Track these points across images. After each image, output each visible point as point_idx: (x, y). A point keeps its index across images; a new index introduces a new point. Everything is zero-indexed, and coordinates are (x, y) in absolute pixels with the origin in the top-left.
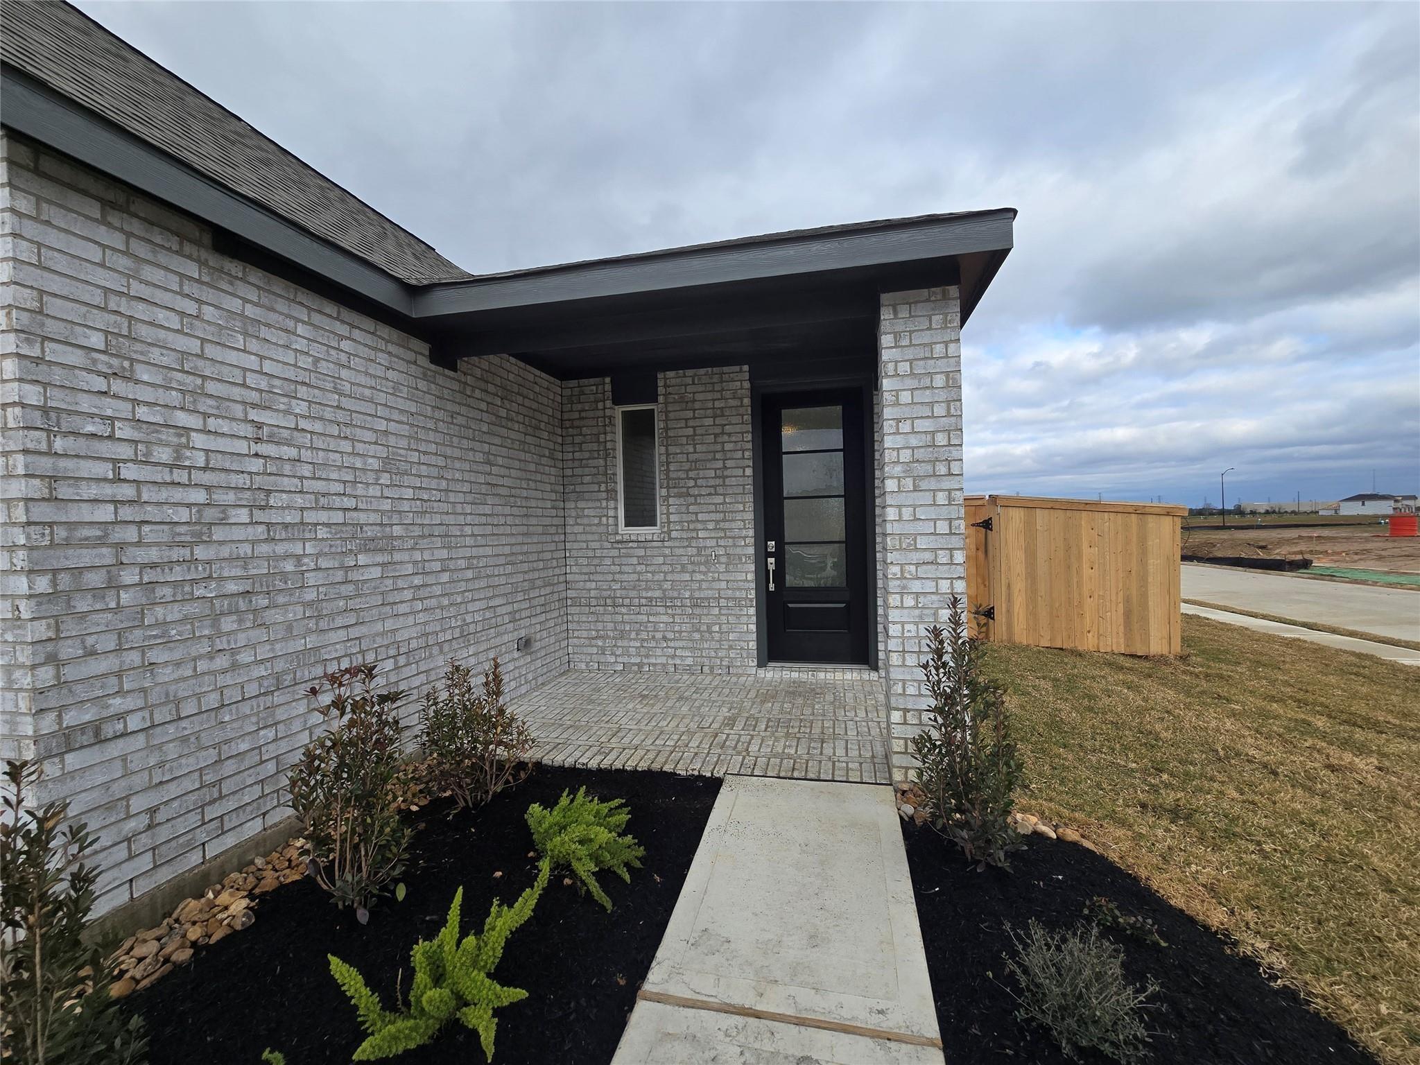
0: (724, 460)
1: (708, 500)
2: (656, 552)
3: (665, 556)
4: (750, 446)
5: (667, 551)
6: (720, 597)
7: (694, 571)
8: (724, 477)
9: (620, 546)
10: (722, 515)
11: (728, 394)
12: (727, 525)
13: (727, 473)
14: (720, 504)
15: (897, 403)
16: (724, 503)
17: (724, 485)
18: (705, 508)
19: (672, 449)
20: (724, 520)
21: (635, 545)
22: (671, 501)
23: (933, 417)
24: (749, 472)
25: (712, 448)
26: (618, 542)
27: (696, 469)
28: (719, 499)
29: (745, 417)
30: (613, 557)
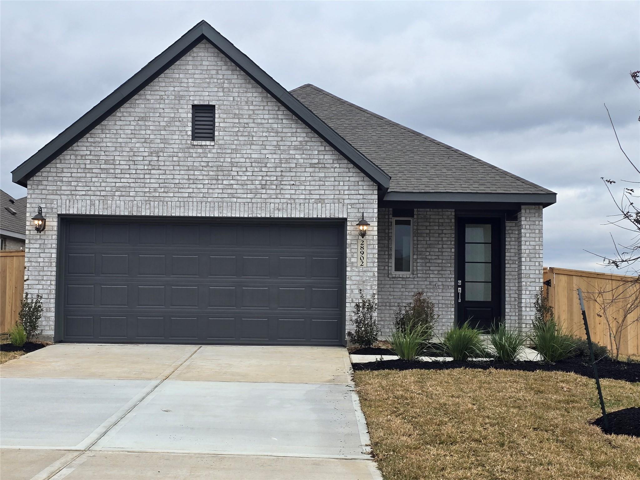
0: (442, 245)
1: (435, 261)
2: (410, 283)
3: (415, 285)
4: (454, 239)
5: (416, 283)
6: (439, 303)
7: (428, 292)
8: (442, 252)
9: (393, 279)
10: (441, 268)
11: (445, 217)
12: (443, 272)
13: (444, 250)
14: (440, 263)
15: (525, 237)
16: (442, 263)
17: (442, 255)
18: (433, 265)
19: (420, 239)
20: (442, 270)
21: (401, 279)
22: (418, 261)
23: (535, 241)
24: (453, 250)
25: (437, 239)
26: (393, 278)
27: (430, 248)
28: (440, 261)
29: (452, 227)
30: (390, 284)
